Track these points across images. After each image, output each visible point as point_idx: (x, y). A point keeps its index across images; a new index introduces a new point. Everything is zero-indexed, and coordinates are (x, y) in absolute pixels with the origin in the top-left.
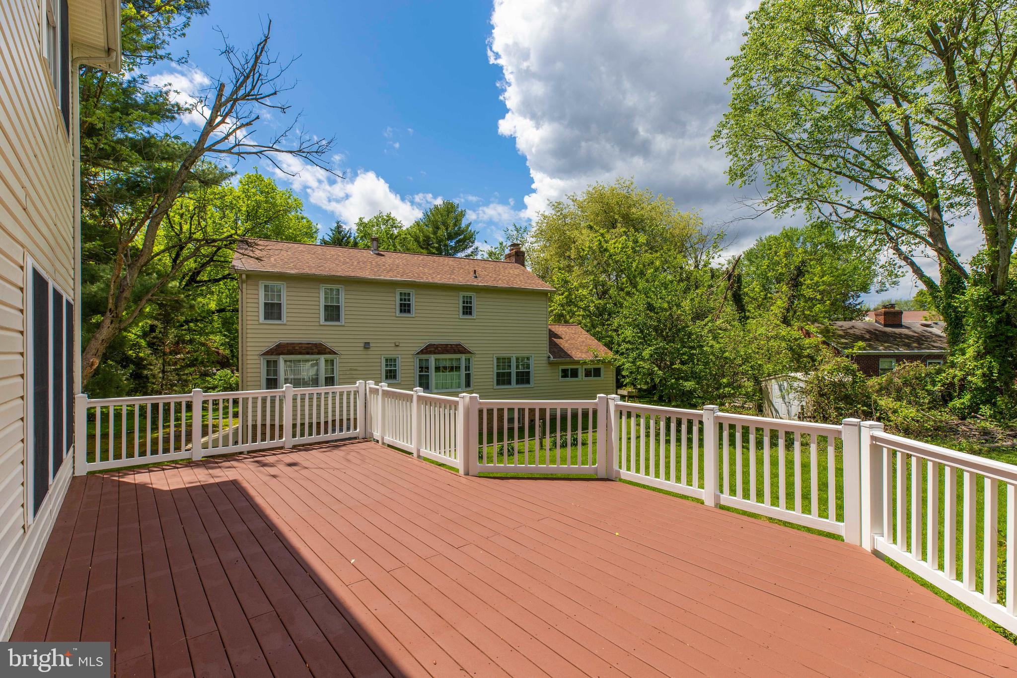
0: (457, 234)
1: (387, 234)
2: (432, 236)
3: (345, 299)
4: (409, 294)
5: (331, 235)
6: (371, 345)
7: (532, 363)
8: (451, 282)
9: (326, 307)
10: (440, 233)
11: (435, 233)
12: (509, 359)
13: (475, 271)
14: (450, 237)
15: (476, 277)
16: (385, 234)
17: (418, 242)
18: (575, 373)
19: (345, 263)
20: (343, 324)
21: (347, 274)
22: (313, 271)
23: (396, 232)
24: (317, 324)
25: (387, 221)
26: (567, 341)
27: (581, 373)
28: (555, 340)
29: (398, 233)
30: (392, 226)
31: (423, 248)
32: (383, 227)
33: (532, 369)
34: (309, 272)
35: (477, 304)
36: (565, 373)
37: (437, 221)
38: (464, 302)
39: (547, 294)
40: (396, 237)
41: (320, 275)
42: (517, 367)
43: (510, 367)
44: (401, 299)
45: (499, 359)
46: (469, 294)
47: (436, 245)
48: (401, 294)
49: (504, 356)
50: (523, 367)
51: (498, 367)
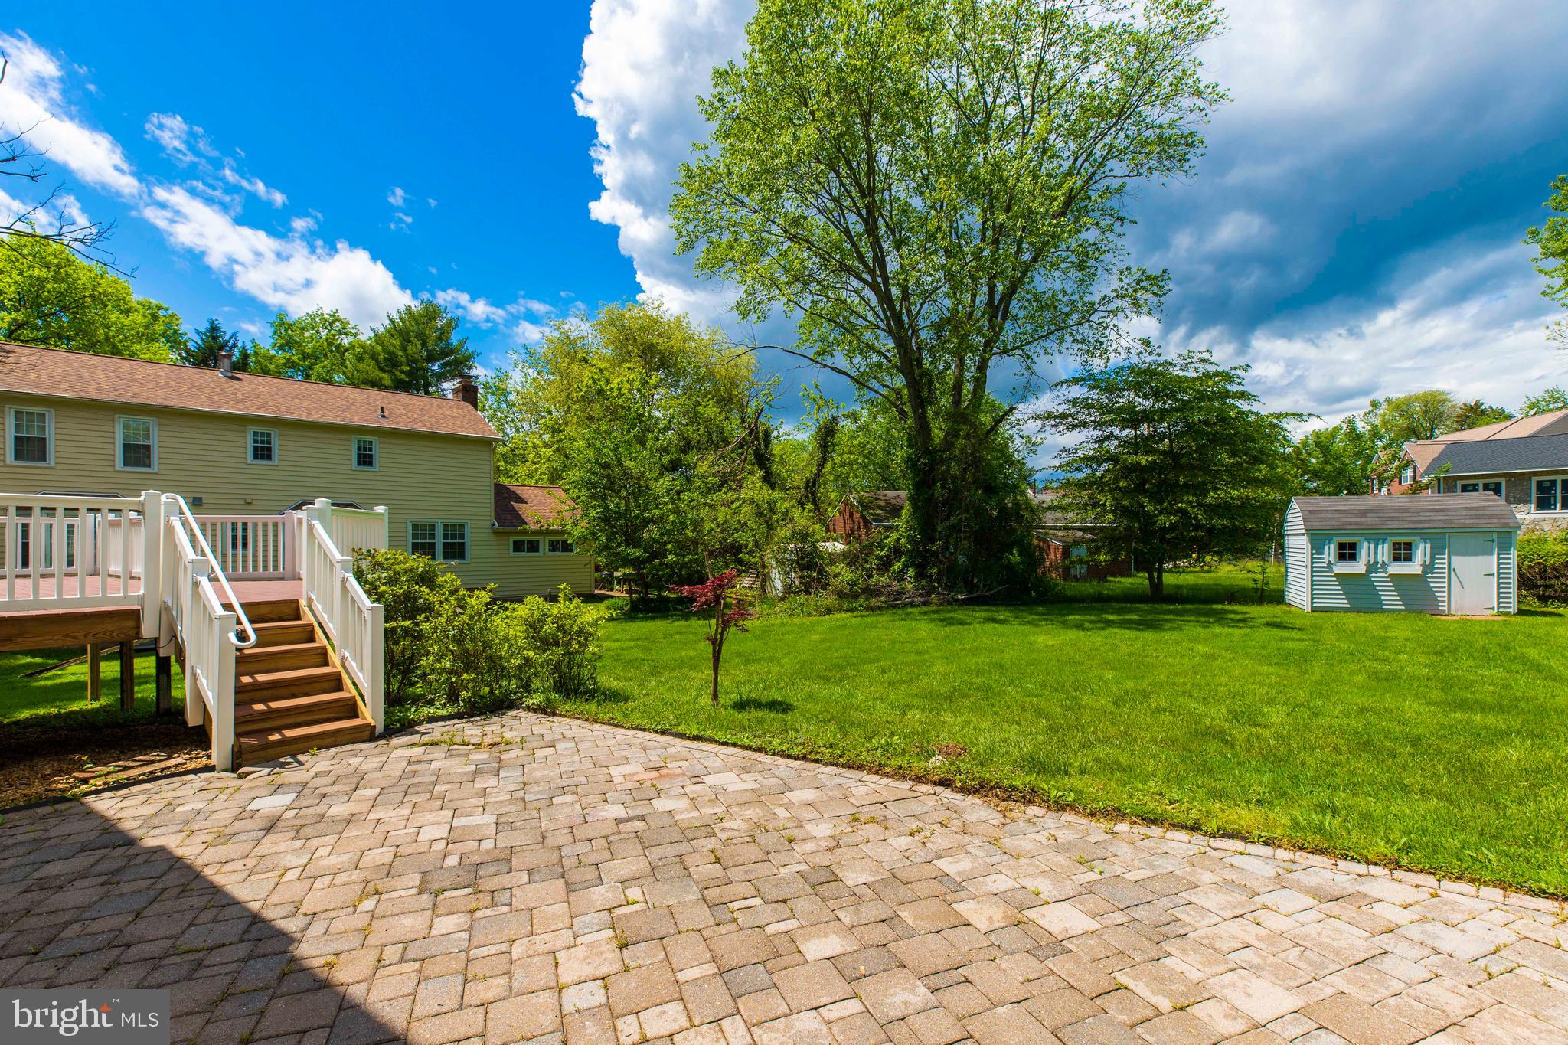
0: (445, 354)
1: (330, 344)
2: (400, 353)
3: (158, 439)
4: (269, 435)
5: (200, 342)
6: (204, 501)
7: (467, 531)
8: (338, 421)
9: (126, 446)
10: (411, 349)
11: (404, 349)
12: (433, 526)
13: (382, 408)
14: (431, 358)
15: (383, 416)
16: (325, 344)
17: (377, 361)
18: (533, 547)
19: (166, 386)
20: (156, 470)
21: (163, 402)
22: (104, 396)
23: (346, 341)
24: (111, 469)
25: (331, 324)
26: (531, 507)
27: (544, 547)
28: (514, 504)
29: (349, 343)
30: (340, 333)
31: (383, 370)
32: (324, 333)
33: (467, 540)
34: (95, 397)
35: (380, 451)
36: (518, 546)
37: (407, 332)
38: (359, 449)
39: (491, 444)
40: (346, 350)
41: (113, 403)
42: (445, 536)
43: (433, 536)
44: (255, 441)
45: (415, 526)
46: (367, 438)
47: (406, 368)
48: (255, 433)
49: (424, 521)
50: (454, 537)
51: (415, 536)
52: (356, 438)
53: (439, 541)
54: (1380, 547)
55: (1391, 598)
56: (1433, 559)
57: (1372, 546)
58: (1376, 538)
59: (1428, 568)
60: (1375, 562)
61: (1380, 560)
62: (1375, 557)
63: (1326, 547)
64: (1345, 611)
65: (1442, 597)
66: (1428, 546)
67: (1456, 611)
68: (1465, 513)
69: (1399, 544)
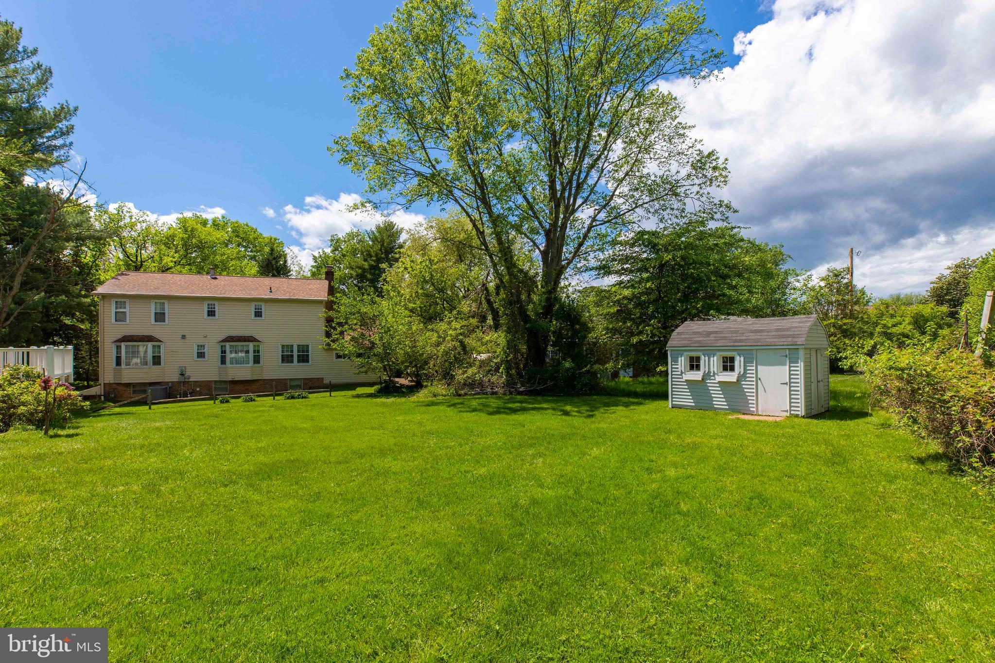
3: (169, 309)
4: (214, 305)
6: (187, 337)
7: (311, 349)
8: (244, 296)
9: (156, 314)
12: (292, 346)
13: (271, 288)
15: (271, 292)
20: (167, 324)
22: (147, 292)
24: (149, 324)
33: (310, 353)
34: (143, 293)
35: (266, 310)
36: (338, 356)
38: (256, 309)
39: (322, 302)
41: (149, 295)
42: (299, 351)
43: (292, 351)
44: (208, 308)
45: (283, 346)
46: (260, 303)
47: (374, 258)
48: (208, 305)
49: (287, 344)
50: (303, 351)
51: (283, 351)
52: (253, 304)
53: (295, 354)
54: (712, 359)
55: (719, 400)
56: (745, 370)
57: (707, 358)
58: (710, 353)
59: (742, 377)
60: (709, 372)
61: (712, 370)
62: (709, 368)
63: (680, 359)
64: (692, 408)
65: (752, 400)
66: (742, 358)
67: (762, 412)
68: (777, 333)
69: (726, 358)
